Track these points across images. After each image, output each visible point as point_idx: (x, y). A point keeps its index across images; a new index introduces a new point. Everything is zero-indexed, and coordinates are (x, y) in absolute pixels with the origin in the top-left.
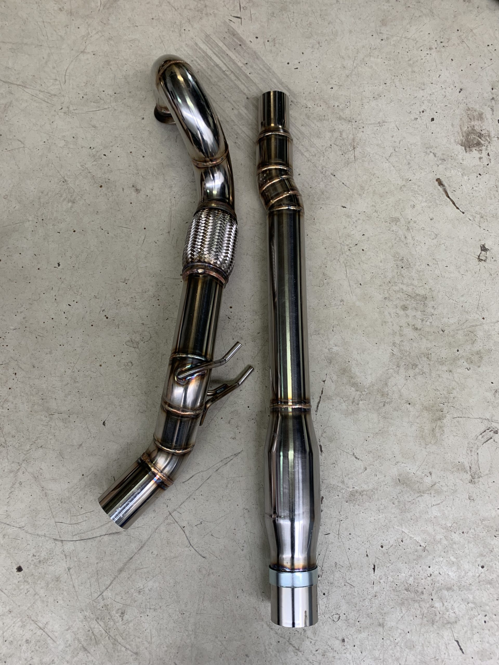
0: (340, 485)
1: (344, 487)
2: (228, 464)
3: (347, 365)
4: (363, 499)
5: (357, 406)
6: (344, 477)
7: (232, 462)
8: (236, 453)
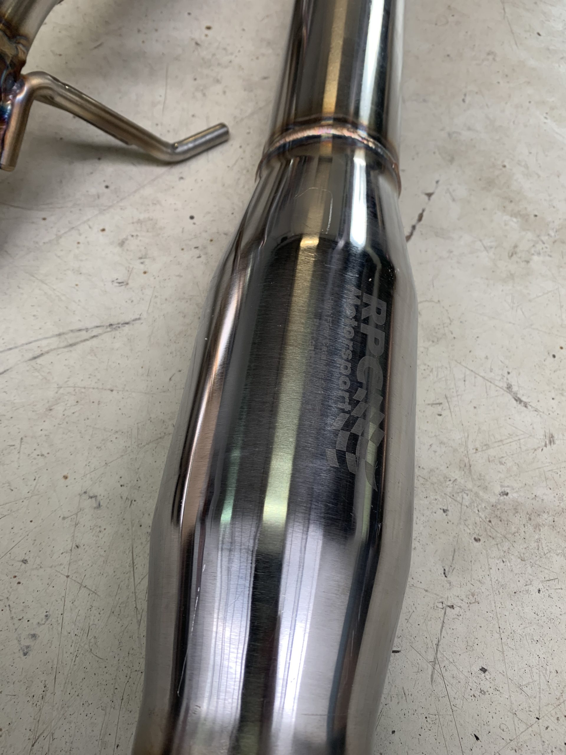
0: (456, 474)
1: (470, 485)
2: (79, 347)
3: (497, 173)
4: (539, 540)
5: (523, 264)
6: (472, 451)
7: (94, 341)
8: (114, 321)
